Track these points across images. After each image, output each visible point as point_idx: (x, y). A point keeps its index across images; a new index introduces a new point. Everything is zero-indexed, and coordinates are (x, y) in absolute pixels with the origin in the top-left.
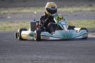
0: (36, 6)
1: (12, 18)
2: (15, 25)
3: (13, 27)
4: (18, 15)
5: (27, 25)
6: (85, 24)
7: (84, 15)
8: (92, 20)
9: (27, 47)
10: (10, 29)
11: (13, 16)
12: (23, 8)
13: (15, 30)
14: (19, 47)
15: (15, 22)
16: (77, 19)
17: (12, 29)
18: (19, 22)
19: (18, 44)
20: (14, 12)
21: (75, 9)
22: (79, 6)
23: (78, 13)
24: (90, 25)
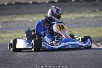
0: (31, 13)
1: (4, 27)
2: (8, 35)
3: (6, 38)
4: (11, 24)
5: (21, 36)
6: (88, 33)
7: (87, 23)
8: (96, 28)
9: (23, 60)
10: (2, 41)
11: (5, 25)
12: (16, 15)
13: (8, 41)
14: (13, 61)
15: (7, 33)
16: (79, 27)
17: (5, 41)
18: (12, 32)
19: (13, 58)
20: (6, 20)
21: (76, 15)
22: (81, 12)
23: (80, 21)
24: (94, 34)
